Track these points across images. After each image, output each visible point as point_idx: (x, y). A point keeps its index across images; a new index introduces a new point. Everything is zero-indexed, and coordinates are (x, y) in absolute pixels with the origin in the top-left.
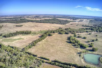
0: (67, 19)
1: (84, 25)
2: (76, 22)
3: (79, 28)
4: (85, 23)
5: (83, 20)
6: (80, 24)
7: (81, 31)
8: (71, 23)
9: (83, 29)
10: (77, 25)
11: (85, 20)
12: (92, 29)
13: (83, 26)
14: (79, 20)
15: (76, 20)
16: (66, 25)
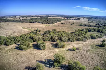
0: (60, 18)
1: (83, 24)
2: (71, 20)
3: (74, 29)
4: (84, 21)
5: (80, 19)
6: (77, 23)
7: (79, 37)
8: (63, 21)
9: (83, 30)
10: (71, 25)
11: (82, 18)
12: (99, 31)
13: (81, 25)
14: (75, 18)
15: (71, 19)
16: (54, 24)
